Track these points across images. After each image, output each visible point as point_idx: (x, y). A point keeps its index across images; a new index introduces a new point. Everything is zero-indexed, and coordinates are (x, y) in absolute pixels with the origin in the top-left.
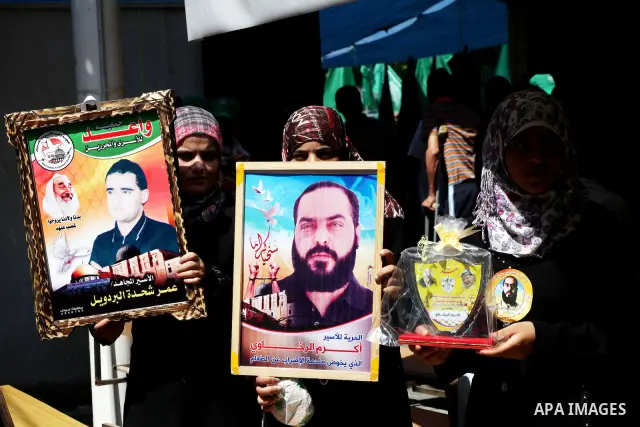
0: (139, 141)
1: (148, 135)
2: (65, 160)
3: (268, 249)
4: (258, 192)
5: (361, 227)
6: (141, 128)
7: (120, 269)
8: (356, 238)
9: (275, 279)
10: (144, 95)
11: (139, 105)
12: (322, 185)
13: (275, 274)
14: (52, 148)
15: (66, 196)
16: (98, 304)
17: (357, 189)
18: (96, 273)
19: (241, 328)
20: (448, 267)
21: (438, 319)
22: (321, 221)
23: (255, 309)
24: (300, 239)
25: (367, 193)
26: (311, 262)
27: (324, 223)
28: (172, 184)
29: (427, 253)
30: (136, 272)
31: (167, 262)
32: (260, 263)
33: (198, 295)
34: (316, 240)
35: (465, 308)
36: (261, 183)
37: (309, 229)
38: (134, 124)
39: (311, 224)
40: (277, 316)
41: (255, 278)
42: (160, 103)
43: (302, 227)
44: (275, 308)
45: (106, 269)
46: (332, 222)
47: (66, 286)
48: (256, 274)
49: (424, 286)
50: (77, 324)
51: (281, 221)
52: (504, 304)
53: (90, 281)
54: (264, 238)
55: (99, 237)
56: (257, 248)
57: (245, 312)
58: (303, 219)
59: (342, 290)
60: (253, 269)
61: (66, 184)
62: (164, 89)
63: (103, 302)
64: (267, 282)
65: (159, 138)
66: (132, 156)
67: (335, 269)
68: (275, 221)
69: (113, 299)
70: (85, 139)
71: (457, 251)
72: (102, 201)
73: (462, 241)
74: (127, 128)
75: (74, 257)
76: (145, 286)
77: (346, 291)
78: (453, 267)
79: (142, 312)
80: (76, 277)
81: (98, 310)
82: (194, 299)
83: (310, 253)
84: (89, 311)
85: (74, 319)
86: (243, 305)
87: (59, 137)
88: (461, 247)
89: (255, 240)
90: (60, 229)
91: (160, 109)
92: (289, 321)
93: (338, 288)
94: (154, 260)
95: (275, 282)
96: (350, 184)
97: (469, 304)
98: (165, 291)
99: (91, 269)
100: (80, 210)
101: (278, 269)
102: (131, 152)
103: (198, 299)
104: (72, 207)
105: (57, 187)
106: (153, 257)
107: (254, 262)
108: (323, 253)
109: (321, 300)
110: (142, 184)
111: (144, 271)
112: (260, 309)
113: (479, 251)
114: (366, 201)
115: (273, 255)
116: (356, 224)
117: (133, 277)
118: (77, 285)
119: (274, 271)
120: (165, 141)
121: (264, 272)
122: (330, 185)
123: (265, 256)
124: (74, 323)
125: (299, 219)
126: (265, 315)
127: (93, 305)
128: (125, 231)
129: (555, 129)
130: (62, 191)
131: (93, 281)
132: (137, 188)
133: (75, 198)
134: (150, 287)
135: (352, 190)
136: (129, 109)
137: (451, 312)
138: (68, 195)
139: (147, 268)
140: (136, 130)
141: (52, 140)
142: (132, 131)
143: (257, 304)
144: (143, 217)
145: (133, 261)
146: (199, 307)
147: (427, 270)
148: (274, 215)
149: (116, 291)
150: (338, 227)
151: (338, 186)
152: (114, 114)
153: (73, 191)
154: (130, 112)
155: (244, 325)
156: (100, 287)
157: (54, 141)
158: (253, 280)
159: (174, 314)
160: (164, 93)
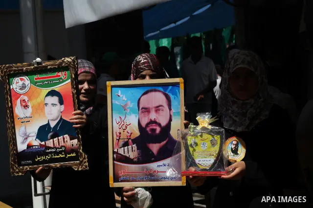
0: (61, 81)
1: (65, 78)
2: (26, 89)
3: (125, 124)
4: (119, 96)
5: (173, 110)
6: (61, 74)
7: (50, 143)
8: (171, 116)
9: (130, 139)
10: (63, 59)
11: (61, 64)
12: (151, 91)
13: (130, 136)
14: (21, 83)
15: (26, 107)
16: (39, 160)
17: (169, 92)
18: (38, 144)
19: (114, 164)
20: (203, 137)
21: (200, 163)
22: (152, 108)
23: (120, 154)
24: (142, 118)
25: (175, 94)
26: (148, 129)
27: (154, 109)
28: (74, 103)
29: (193, 131)
30: (57, 145)
31: (71, 141)
32: (121, 131)
33: (85, 158)
34: (150, 118)
35: (213, 157)
36: (120, 92)
37: (146, 113)
38: (58, 73)
39: (147, 110)
40: (132, 157)
41: (120, 139)
42: (70, 63)
43: (142, 112)
44: (130, 153)
45: (43, 143)
46: (158, 109)
47: (24, 150)
48: (120, 137)
49: (192, 147)
50: (28, 169)
51: (132, 110)
52: (232, 154)
53: (35, 149)
54: (123, 118)
55: (40, 127)
56: (119, 123)
57: (115, 156)
58: (142, 108)
59: (165, 142)
60: (118, 134)
61: (26, 101)
62: (73, 56)
63: (41, 159)
64: (126, 140)
65: (70, 80)
66: (56, 88)
67: (160, 132)
68: (129, 110)
69: (46, 158)
70: (36, 79)
71: (208, 129)
72: (43, 110)
73: (210, 124)
74: (56, 74)
75: (29, 136)
76: (60, 152)
77: (167, 142)
78: (206, 138)
79: (58, 165)
80: (29, 146)
81: (39, 163)
82: (83, 160)
83: (148, 125)
84: (35, 163)
85: (27, 167)
86: (114, 153)
87: (23, 77)
88: (210, 127)
89: (118, 120)
90: (22, 122)
91: (70, 66)
92: (138, 159)
93: (163, 141)
94: (65, 140)
95: (130, 140)
96: (166, 90)
97: (215, 154)
98: (70, 155)
99: (36, 143)
100: (32, 114)
101: (132, 133)
102: (57, 86)
103: (85, 160)
104: (29, 112)
105: (22, 102)
106: (65, 138)
107: (118, 131)
108: (154, 125)
109: (155, 148)
110: (61, 102)
111: (60, 145)
112: (123, 153)
113: (219, 129)
114: (175, 98)
115: (128, 127)
116: (170, 109)
117: (55, 148)
118: (29, 150)
119: (129, 134)
120: (72, 82)
121: (124, 135)
122: (156, 91)
123: (124, 128)
124: (26, 168)
125: (140, 109)
126: (126, 156)
127: (36, 160)
128: (53, 124)
129: (252, 69)
130: (24, 104)
131: (37, 149)
132: (58, 104)
133: (30, 107)
134: (63, 153)
135: (167, 93)
136: (56, 65)
137: (206, 159)
138: (27, 106)
139: (62, 144)
140: (59, 76)
141: (20, 79)
142: (58, 76)
143: (121, 151)
144: (61, 118)
145: (56, 139)
146: (85, 165)
147: (193, 139)
148: (128, 107)
149: (47, 154)
150: (161, 112)
151: (159, 91)
152: (49, 67)
153: (29, 104)
154: (56, 67)
155: (115, 162)
156: (40, 151)
157: (22, 80)
158: (119, 140)
159: (73, 167)
160: (72, 58)
